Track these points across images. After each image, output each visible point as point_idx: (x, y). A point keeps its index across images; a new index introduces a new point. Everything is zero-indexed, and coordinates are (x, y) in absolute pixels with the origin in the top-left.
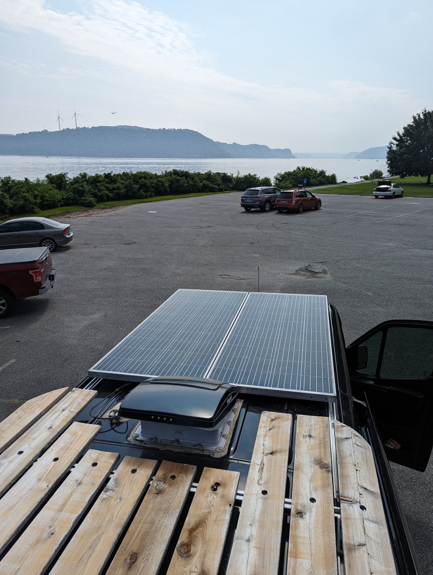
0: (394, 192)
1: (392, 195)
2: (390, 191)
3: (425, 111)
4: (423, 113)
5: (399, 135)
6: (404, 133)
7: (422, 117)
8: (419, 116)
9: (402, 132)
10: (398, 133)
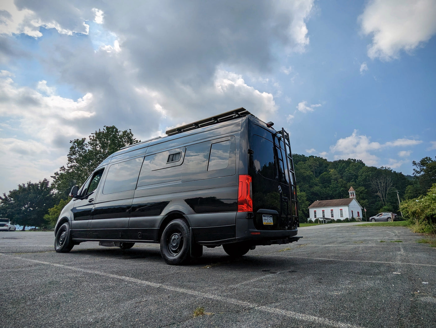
0: (10, 228)
1: (8, 229)
2: (8, 226)
3: (30, 183)
4: (28, 184)
5: (5, 195)
6: (9, 195)
7: (26, 186)
8: (24, 185)
9: (8, 194)
10: (4, 194)
